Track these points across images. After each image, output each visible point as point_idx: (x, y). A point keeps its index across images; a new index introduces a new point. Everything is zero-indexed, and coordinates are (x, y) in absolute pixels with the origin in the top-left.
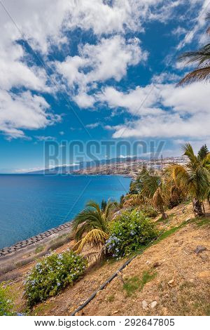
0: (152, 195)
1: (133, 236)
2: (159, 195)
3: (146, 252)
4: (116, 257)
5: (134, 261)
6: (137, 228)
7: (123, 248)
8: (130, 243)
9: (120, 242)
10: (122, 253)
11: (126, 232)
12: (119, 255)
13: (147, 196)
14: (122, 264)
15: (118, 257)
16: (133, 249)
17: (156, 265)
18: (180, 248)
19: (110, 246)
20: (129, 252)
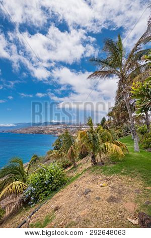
0: (68, 150)
1: (47, 185)
2: (72, 151)
3: (54, 197)
4: (31, 204)
5: (43, 207)
6: (51, 178)
7: (38, 195)
8: (44, 191)
9: (35, 191)
10: (36, 200)
11: (42, 182)
12: (34, 201)
13: (65, 151)
14: (33, 210)
15: (33, 204)
16: (46, 195)
17: (57, 209)
18: (76, 192)
19: (27, 196)
20: (42, 199)
